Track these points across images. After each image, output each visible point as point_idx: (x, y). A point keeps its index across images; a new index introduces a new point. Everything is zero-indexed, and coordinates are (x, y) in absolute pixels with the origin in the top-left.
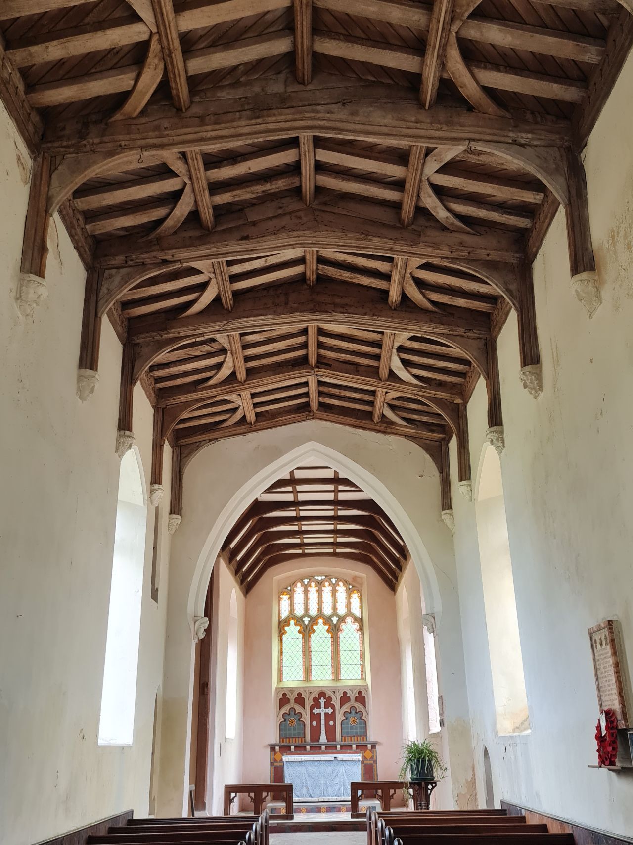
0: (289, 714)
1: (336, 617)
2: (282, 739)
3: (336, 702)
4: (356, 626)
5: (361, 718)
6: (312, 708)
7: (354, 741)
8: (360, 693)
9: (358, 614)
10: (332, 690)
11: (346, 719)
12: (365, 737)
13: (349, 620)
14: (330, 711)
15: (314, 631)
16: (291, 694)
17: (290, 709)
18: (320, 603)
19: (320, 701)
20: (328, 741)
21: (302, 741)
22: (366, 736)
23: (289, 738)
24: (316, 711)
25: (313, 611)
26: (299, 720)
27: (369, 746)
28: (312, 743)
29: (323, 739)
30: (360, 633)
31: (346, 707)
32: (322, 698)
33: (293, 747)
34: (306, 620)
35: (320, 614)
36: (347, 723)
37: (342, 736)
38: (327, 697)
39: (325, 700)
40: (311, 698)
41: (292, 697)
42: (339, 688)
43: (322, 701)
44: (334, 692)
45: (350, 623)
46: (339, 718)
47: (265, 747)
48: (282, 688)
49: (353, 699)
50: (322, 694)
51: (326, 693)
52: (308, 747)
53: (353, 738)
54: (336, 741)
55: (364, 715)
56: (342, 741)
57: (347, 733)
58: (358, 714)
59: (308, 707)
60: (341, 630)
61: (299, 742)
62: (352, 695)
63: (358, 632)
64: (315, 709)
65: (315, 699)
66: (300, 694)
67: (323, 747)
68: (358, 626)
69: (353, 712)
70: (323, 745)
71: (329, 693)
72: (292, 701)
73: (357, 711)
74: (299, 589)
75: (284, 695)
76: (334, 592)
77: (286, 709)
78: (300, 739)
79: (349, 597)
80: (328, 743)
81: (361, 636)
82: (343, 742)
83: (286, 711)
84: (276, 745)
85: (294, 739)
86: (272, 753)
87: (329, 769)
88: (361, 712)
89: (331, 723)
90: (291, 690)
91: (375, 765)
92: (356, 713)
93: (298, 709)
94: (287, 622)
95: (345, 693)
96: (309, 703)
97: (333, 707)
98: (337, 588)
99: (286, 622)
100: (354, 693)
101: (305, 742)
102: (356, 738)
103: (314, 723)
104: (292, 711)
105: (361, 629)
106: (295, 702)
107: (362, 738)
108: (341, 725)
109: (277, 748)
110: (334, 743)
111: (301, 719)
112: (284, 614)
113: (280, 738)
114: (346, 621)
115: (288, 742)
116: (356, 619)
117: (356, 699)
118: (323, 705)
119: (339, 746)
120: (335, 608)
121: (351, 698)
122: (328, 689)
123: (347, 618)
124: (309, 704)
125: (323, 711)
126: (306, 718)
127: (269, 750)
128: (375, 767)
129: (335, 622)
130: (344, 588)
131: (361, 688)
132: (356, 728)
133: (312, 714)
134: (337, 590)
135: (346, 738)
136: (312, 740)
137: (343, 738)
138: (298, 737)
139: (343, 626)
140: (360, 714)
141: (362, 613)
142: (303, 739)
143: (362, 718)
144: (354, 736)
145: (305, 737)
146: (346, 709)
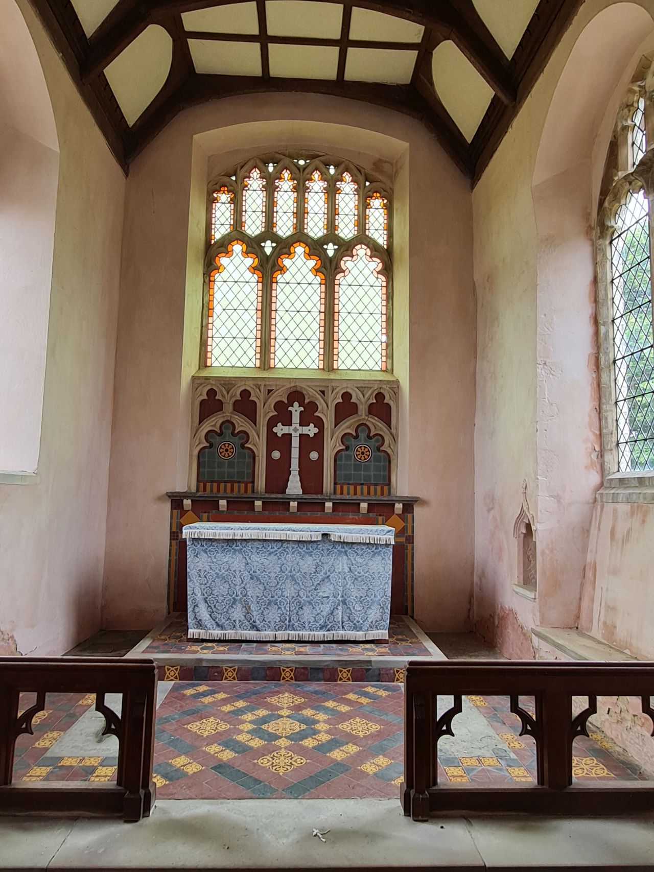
0: (221, 434)
1: (334, 244)
2: (201, 485)
3: (327, 415)
4: (376, 264)
5: (378, 449)
6: (272, 423)
7: (362, 494)
8: (380, 396)
9: (381, 239)
10: (318, 389)
11: (347, 448)
12: (386, 488)
13: (361, 251)
14: (311, 430)
15: (282, 269)
16: (225, 392)
17: (222, 423)
18: (301, 214)
19: (290, 408)
20: (303, 493)
21: (246, 491)
22: (389, 484)
23: (219, 483)
24: (280, 430)
25: (285, 229)
26: (242, 446)
27: (399, 507)
28: (267, 495)
29: (294, 486)
30: (384, 279)
31: (347, 426)
32: (296, 404)
33: (223, 503)
34: (268, 246)
35: (299, 236)
36: (348, 458)
37: (335, 484)
38: (307, 401)
39: (302, 409)
40: (272, 401)
41: (228, 399)
42: (333, 384)
43: (296, 410)
44: (323, 392)
45: (364, 259)
46: (331, 446)
47: (160, 499)
48: (207, 378)
49: (363, 409)
50: (296, 395)
51: (304, 392)
52: (258, 503)
53: (359, 488)
54: (322, 493)
55: (387, 442)
56: (335, 493)
57: (348, 477)
58: (373, 440)
59: (262, 421)
60: (344, 271)
61: (239, 490)
62: (362, 401)
63: (380, 276)
64: (279, 425)
65: (279, 406)
66: (246, 394)
67: (294, 504)
68: (381, 265)
69: (362, 436)
70: (294, 500)
71: (312, 394)
72: (228, 407)
73: (372, 434)
74: (255, 182)
75: (212, 393)
76: (332, 192)
77: (213, 423)
78: (243, 486)
79: (364, 205)
80: (306, 496)
81: (384, 284)
82: (339, 496)
83: (214, 426)
84: (186, 495)
85: (229, 485)
86: (175, 512)
87: (307, 563)
88: (380, 435)
89: (314, 456)
90: (228, 383)
91: (410, 546)
92: (369, 437)
93: (241, 423)
94: (224, 246)
95: (347, 396)
96: (265, 413)
97: (319, 424)
98: (338, 184)
99: (222, 246)
100: (366, 396)
101: (253, 491)
102: (365, 488)
103: (276, 455)
104: (227, 428)
105: (387, 270)
106: (234, 410)
107: (379, 488)
108: (335, 460)
109: (187, 503)
110: (319, 496)
111: (246, 445)
112: (219, 232)
113: (198, 481)
114: (354, 252)
115: (215, 490)
116: (376, 250)
117: (371, 410)
118: (296, 418)
119: (329, 505)
120: (331, 225)
121: (360, 407)
122: (309, 384)
123: (358, 247)
124: (265, 415)
125: (295, 430)
126: (259, 444)
127: (168, 506)
128: (409, 551)
129: (331, 253)
130: (353, 186)
131: (384, 386)
132: (367, 469)
133: (271, 436)
134: (339, 189)
135: (345, 487)
136: (268, 489)
137: (338, 487)
138: (239, 482)
139: (346, 263)
140: (377, 441)
141: (390, 236)
142: (250, 485)
143: (382, 449)
144: (362, 484)
145: (253, 482)
146: (348, 427)
